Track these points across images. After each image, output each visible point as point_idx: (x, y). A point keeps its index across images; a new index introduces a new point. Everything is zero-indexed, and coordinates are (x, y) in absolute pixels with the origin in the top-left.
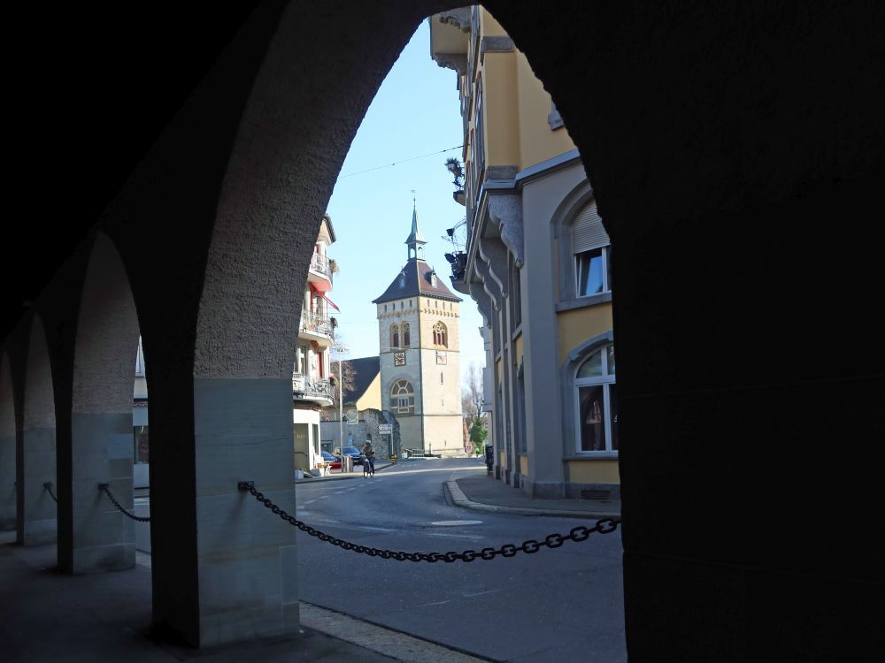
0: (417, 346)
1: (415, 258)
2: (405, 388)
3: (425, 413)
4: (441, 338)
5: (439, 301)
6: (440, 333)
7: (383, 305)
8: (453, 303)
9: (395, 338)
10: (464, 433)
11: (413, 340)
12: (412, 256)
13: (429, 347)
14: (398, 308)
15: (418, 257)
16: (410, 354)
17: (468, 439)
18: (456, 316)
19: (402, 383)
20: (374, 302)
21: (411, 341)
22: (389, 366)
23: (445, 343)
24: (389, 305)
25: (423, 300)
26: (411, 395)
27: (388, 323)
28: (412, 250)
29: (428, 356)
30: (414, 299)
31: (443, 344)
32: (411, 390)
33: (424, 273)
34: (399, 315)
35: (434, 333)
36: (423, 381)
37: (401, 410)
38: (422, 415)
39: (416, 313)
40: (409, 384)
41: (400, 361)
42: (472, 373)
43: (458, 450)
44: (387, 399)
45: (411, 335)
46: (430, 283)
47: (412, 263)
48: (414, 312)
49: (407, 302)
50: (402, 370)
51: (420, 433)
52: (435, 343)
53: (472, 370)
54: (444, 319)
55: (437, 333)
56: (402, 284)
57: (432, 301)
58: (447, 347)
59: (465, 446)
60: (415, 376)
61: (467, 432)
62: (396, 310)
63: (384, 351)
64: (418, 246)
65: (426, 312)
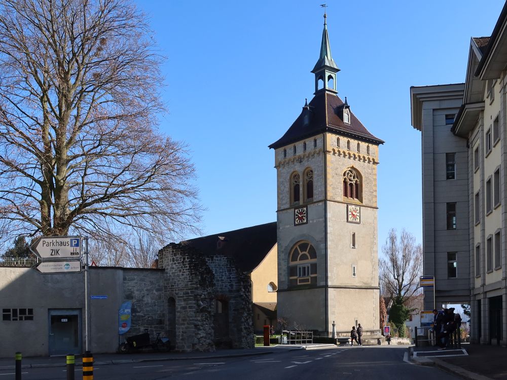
0: (322, 198)
1: (324, 90)
2: (306, 253)
3: (330, 284)
4: (354, 189)
5: (352, 141)
6: (353, 182)
7: (282, 149)
8: (370, 145)
9: (296, 189)
10: (381, 312)
11: (318, 190)
12: (320, 87)
13: (338, 199)
14: (300, 152)
15: (327, 88)
16: (313, 210)
17: (386, 320)
18: (375, 163)
19: (304, 247)
20: (271, 147)
21: (315, 192)
22: (288, 226)
23: (359, 196)
24: (289, 148)
25: (331, 138)
26: (314, 261)
27: (287, 171)
28: (320, 82)
29: (336, 211)
30: (319, 137)
31: (357, 197)
32: (313, 254)
33: (335, 106)
34: (300, 160)
35: (345, 182)
36: (329, 243)
37: (301, 281)
38: (326, 287)
39: (322, 155)
40: (312, 248)
41: (301, 219)
42: (393, 242)
43: (372, 332)
44: (284, 268)
45: (315, 184)
46: (341, 118)
47: (320, 95)
48: (319, 154)
49: (310, 142)
50: (304, 229)
51: (323, 310)
52: (346, 195)
53: (393, 239)
54: (358, 165)
55: (349, 182)
56: (306, 122)
57: (344, 140)
58: (362, 202)
59: (381, 327)
60: (319, 236)
61: (385, 311)
62: (297, 154)
63: (283, 207)
64: (327, 74)
65: (334, 153)
